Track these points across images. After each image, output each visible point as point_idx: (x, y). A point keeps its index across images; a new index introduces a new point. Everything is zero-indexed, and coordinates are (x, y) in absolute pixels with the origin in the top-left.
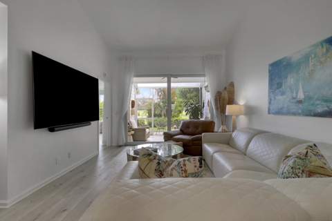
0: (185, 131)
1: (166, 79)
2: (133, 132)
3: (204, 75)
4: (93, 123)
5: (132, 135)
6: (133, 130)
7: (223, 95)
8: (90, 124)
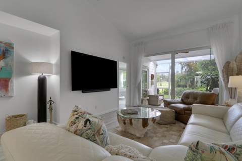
0: (185, 101)
1: (170, 55)
2: (148, 98)
3: (209, 47)
4: (112, 90)
5: (148, 100)
6: (149, 96)
7: (231, 65)
8: (110, 90)
